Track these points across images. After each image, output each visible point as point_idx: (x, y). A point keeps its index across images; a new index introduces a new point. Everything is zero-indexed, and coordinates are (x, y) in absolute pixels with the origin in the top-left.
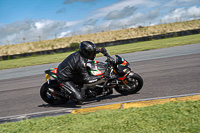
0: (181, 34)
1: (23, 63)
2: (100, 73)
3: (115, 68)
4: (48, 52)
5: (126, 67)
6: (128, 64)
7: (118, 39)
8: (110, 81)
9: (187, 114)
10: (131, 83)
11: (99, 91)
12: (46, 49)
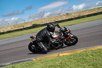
0: (88, 16)
1: (9, 36)
2: (57, 36)
3: (64, 33)
4: (21, 30)
5: (69, 33)
6: (70, 31)
7: (56, 20)
8: (62, 40)
9: (91, 57)
10: (72, 40)
11: (57, 45)
12: (20, 28)
